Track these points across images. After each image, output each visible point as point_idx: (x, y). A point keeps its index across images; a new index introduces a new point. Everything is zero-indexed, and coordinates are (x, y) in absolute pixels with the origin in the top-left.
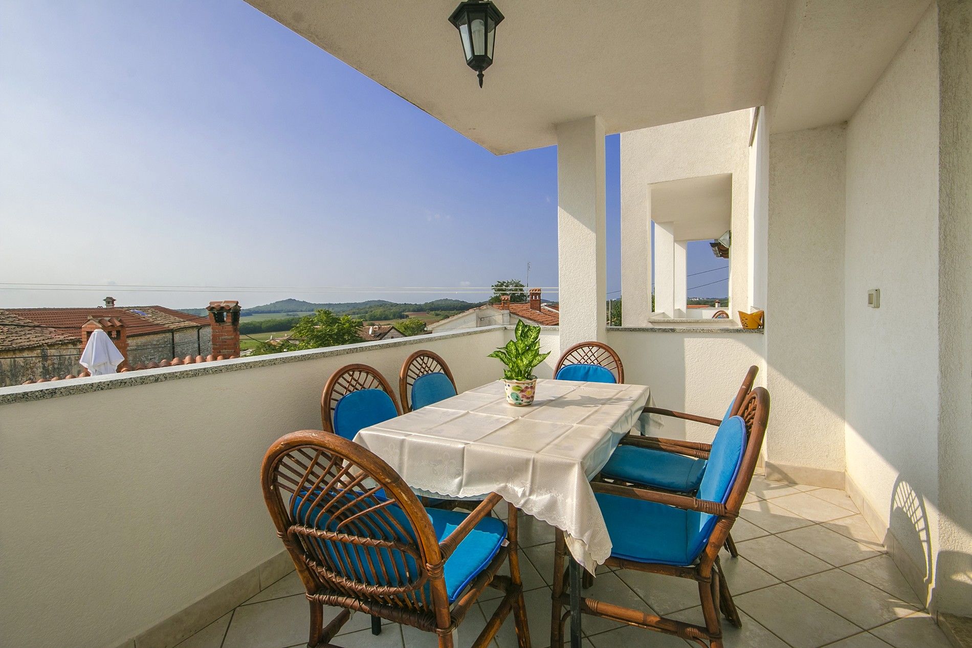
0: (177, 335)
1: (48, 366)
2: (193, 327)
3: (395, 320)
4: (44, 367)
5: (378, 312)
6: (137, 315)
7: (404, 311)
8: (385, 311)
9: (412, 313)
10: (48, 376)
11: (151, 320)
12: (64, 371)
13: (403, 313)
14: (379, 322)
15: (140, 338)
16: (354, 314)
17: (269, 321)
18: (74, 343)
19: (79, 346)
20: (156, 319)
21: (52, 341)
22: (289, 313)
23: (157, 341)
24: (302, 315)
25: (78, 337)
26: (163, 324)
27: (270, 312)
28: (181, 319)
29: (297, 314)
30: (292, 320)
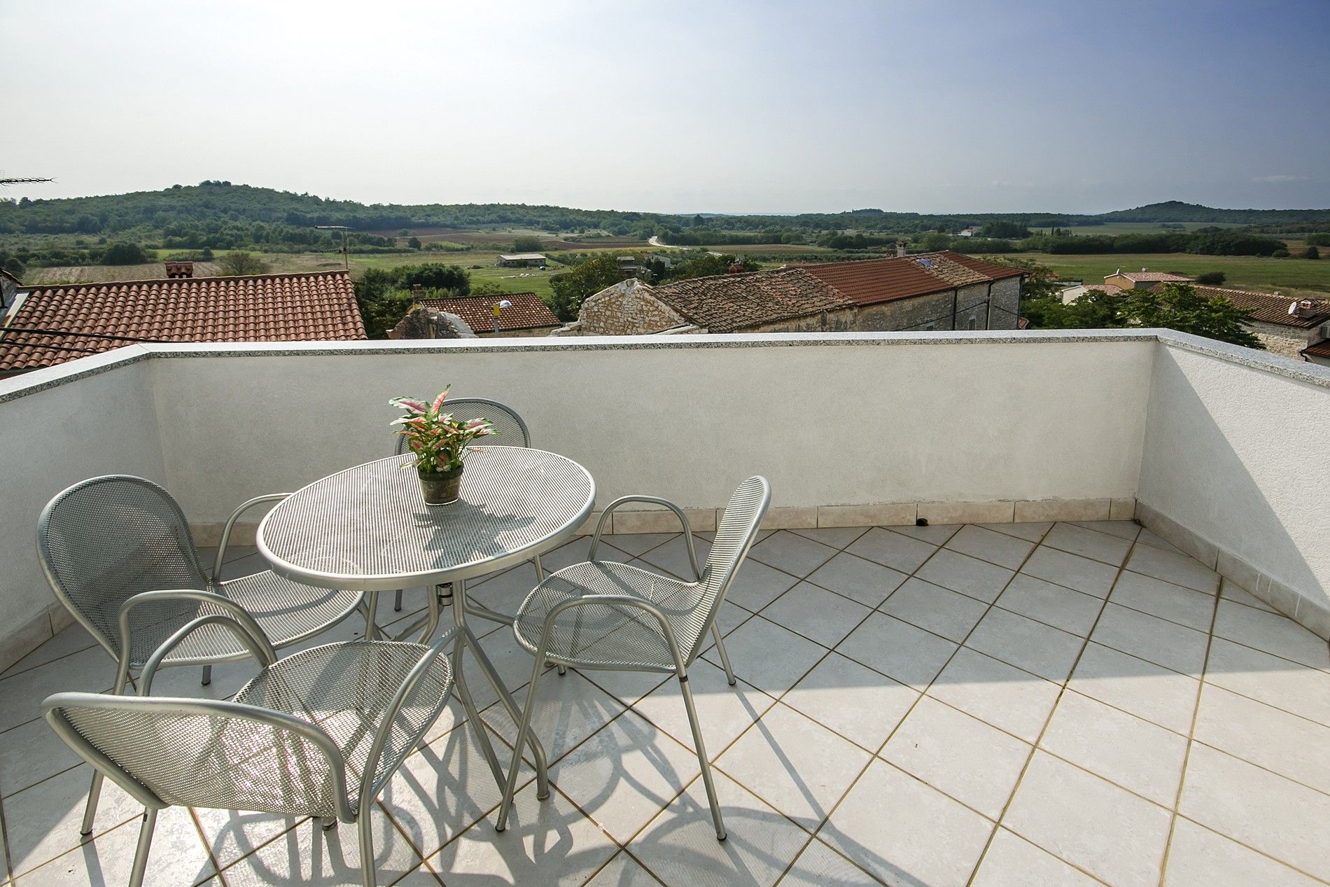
0: (962, 292)
6: (922, 266)
11: (935, 273)
15: (918, 298)
17: (1127, 237)
18: (850, 307)
19: (856, 311)
20: (941, 271)
21: (833, 306)
22: (1166, 223)
23: (937, 301)
24: (1191, 227)
25: (856, 301)
26: (947, 279)
27: (1133, 220)
28: (971, 270)
29: (1181, 227)
30: (1167, 237)
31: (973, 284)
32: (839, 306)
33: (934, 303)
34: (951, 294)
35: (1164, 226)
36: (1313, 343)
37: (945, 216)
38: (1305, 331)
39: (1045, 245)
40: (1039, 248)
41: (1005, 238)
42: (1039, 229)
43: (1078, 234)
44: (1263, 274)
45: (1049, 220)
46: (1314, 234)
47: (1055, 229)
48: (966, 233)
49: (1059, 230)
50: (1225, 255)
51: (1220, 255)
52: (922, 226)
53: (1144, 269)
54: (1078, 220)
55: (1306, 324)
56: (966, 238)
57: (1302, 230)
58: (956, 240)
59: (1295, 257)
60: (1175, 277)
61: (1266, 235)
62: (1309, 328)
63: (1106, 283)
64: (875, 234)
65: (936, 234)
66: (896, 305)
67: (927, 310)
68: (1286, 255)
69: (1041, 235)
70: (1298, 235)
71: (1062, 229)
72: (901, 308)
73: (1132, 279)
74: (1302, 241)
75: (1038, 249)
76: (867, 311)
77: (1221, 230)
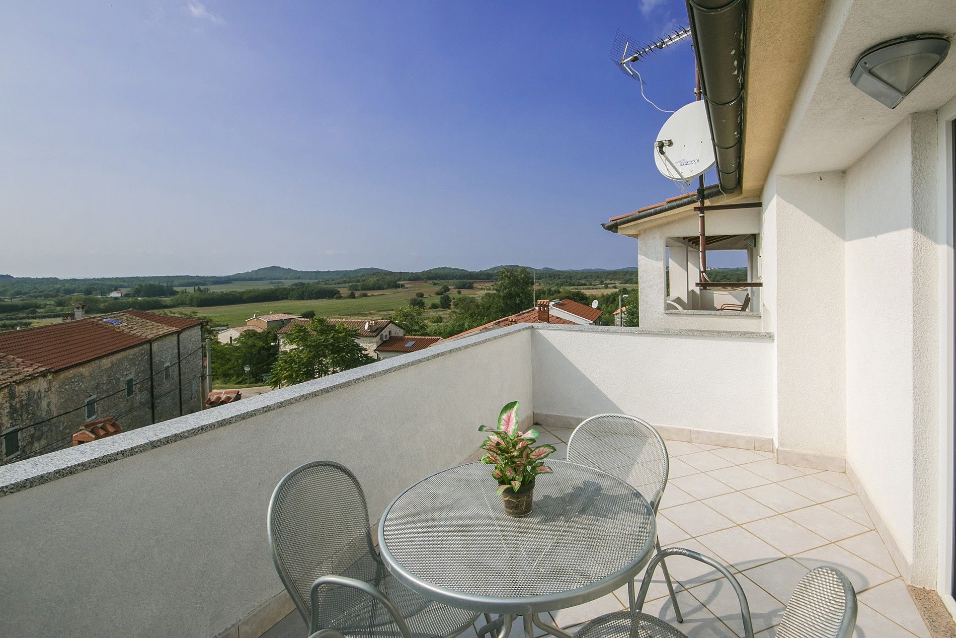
0: (156, 344)
1: (16, 404)
2: (172, 334)
3: (390, 290)
4: (11, 406)
5: (372, 280)
6: (111, 325)
7: (399, 280)
8: (378, 280)
9: (408, 282)
10: (15, 415)
11: (126, 330)
12: (32, 406)
13: (398, 282)
14: (373, 291)
15: (115, 355)
16: (346, 283)
17: (251, 291)
18: (44, 375)
19: (50, 377)
20: (132, 328)
21: (21, 376)
22: (273, 281)
23: (134, 355)
24: (287, 284)
25: (48, 367)
26: (140, 334)
27: (251, 279)
28: (159, 324)
29: (281, 283)
30: (276, 290)
31: (165, 336)
32: (30, 375)
33: (131, 357)
34: (147, 346)
35: (272, 283)
36: (379, 344)
37: (90, 280)
38: (374, 338)
39: (192, 300)
40: (187, 303)
41: (155, 296)
42: (183, 288)
43: (215, 291)
44: (332, 310)
45: (191, 281)
46: (350, 284)
47: (197, 287)
48: (114, 294)
49: (199, 289)
50: (310, 300)
51: (308, 299)
52: (65, 290)
53: (271, 312)
54: (213, 280)
55: (375, 334)
56: (116, 298)
57: (345, 282)
58: (106, 301)
59: (345, 298)
60: (290, 316)
61: (328, 286)
62: (376, 336)
63: (248, 325)
64: (6, 300)
65: (83, 296)
66: (94, 365)
67: (126, 364)
68: (340, 297)
69: (186, 292)
70: (343, 285)
71: (202, 288)
72: (99, 367)
73: (265, 319)
74: (346, 289)
75: (185, 304)
76: (63, 375)
77: (304, 284)
